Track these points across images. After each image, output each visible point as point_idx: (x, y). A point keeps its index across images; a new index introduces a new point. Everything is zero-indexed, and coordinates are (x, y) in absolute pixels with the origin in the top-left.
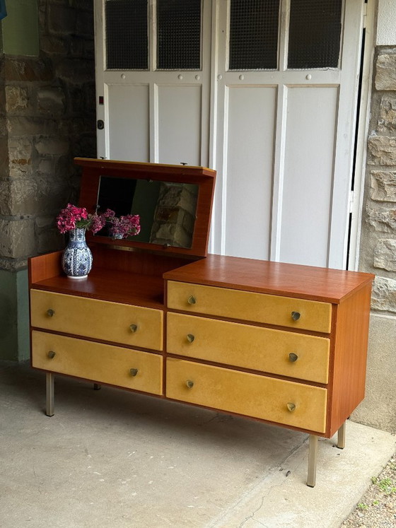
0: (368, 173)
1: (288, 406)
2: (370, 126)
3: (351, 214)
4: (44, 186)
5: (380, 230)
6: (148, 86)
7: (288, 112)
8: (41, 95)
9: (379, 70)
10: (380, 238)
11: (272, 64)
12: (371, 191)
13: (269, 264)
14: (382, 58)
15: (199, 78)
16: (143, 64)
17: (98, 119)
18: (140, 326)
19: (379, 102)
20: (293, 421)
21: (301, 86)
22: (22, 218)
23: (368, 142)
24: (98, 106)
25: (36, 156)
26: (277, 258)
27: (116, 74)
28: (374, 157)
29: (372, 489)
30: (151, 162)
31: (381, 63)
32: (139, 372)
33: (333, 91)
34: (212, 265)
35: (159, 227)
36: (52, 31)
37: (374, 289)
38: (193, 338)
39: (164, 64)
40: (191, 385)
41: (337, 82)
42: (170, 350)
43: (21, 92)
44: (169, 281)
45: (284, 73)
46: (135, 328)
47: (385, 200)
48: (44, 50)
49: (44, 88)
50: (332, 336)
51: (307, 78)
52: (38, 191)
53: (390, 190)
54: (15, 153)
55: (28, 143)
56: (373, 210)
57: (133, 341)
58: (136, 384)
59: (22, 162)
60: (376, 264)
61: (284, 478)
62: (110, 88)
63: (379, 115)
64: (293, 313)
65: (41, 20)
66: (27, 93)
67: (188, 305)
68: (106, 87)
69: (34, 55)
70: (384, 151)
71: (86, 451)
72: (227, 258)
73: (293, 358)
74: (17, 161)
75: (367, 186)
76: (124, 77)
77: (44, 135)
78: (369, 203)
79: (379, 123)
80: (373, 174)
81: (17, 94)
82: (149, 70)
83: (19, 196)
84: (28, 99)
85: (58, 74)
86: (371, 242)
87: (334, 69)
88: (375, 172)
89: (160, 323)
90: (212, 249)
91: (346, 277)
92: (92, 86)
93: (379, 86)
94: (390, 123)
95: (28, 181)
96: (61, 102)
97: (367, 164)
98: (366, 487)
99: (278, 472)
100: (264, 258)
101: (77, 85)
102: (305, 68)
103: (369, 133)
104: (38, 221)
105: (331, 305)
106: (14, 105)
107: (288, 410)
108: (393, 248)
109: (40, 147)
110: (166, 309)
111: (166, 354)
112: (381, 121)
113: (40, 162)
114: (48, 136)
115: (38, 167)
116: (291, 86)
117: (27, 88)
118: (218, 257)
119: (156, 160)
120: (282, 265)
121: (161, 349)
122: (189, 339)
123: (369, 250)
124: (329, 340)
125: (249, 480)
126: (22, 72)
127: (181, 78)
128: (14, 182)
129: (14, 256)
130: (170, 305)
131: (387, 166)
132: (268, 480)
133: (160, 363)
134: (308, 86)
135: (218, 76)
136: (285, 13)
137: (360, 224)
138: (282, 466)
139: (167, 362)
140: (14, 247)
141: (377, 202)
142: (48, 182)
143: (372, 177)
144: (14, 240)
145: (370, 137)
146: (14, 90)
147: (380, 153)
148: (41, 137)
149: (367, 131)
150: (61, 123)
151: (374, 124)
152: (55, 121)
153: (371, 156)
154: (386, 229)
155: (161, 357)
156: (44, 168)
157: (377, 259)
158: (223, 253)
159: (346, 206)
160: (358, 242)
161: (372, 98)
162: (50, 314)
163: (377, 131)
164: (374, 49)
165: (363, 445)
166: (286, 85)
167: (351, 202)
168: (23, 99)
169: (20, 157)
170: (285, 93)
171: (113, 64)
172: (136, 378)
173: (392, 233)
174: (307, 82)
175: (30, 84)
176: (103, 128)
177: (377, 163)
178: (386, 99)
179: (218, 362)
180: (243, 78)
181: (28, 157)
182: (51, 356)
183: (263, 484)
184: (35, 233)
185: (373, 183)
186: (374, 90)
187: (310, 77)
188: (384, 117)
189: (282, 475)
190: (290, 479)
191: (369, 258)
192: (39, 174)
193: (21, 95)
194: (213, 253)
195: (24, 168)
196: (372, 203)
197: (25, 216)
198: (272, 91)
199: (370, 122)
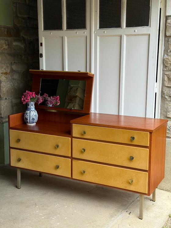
0: (164, 74)
1: (130, 181)
2: (164, 52)
3: (156, 93)
4: (16, 85)
5: (170, 100)
6: (63, 37)
7: (126, 47)
8: (14, 44)
9: (167, 27)
10: (170, 104)
11: (119, 25)
12: (165, 82)
13: (119, 116)
14: (169, 21)
15: (85, 33)
16: (60, 28)
17: (40, 53)
18: (60, 145)
19: (168, 41)
20: (132, 188)
21: (132, 35)
22: (6, 99)
23: (164, 60)
24: (40, 47)
25: (12, 71)
26: (122, 113)
27: (48, 32)
28: (166, 66)
29: (169, 220)
30: (64, 71)
31: (168, 24)
32: (60, 167)
33: (147, 37)
34: (92, 117)
35: (68, 105)
36: (19, 15)
37: (168, 127)
38: (84, 150)
39: (69, 27)
40: (84, 172)
41: (148, 33)
42: (74, 156)
43: (5, 42)
44: (73, 124)
45: (124, 30)
46: (58, 146)
48: (15, 24)
49: (15, 40)
50: (150, 148)
51: (135, 31)
52: (13, 87)
54: (3, 69)
55: (8, 65)
56: (166, 91)
57: (57, 152)
58: (58, 172)
59: (6, 73)
60: (168, 116)
61: (128, 215)
62: (45, 39)
63: (168, 47)
64: (131, 137)
65: (14, 10)
66: (8, 42)
67: (82, 135)
68: (43, 38)
69: (11, 26)
71: (36, 204)
72: (100, 114)
73: (132, 159)
74: (3, 73)
75: (163, 80)
76: (52, 34)
77: (16, 62)
78: (164, 88)
79: (168, 51)
80: (166, 74)
81: (3, 43)
82: (63, 30)
83: (5, 89)
84: (8, 45)
85: (22, 34)
86: (166, 106)
87: (147, 27)
88: (167, 73)
89: (69, 143)
90: (92, 110)
91: (154, 121)
92: (37, 40)
93: (168, 34)
95: (9, 82)
96: (23, 47)
97: (163, 70)
98: (167, 219)
99: (125, 213)
100: (116, 114)
101: (30, 40)
102: (134, 27)
103: (164, 56)
104: (13, 100)
105: (149, 133)
106: (2, 48)
107: (130, 183)
109: (14, 67)
110: (72, 137)
111: (72, 158)
112: (169, 50)
113: (14, 74)
114: (17, 62)
115: (13, 76)
116: (127, 35)
117: (8, 40)
118: (95, 114)
119: (67, 70)
120: (125, 116)
121: (70, 156)
122: (83, 151)
123: (165, 109)
124: (148, 149)
125: (112, 216)
126: (6, 33)
127: (77, 33)
128: (2, 83)
129: (2, 116)
130: (74, 135)
132: (121, 216)
133: (70, 162)
134: (135, 35)
135: (94, 32)
136: (124, 2)
137: (160, 98)
138: (127, 210)
139: (73, 161)
140: (2, 112)
142: (18, 83)
143: (165, 76)
144: (2, 109)
145: (164, 57)
146: (2, 41)
147: (169, 65)
148: (15, 62)
149: (163, 55)
150: (24, 56)
151: (166, 51)
152: (21, 55)
153: (165, 66)
155: (70, 159)
156: (16, 76)
157: (169, 114)
158: (98, 112)
159: (154, 90)
160: (160, 106)
161: (165, 40)
162: (18, 141)
163: (167, 55)
164: (165, 18)
165: (164, 200)
166: (125, 35)
167: (156, 88)
168: (6, 45)
169: (5, 71)
170: (125, 38)
171: (46, 28)
172: (58, 170)
174: (134, 33)
175: (9, 39)
176: (42, 57)
177: (168, 69)
179: (97, 161)
180: (105, 32)
181: (9, 71)
182: (19, 160)
183: (118, 218)
184: (12, 106)
185: (166, 79)
186: (166, 36)
187: (136, 31)
188: (170, 48)
189: (127, 214)
190: (131, 215)
191: (164, 113)
192: (13, 79)
193: (5, 43)
194: (93, 112)
195: (7, 76)
196: (166, 88)
197: (7, 98)
198: (119, 38)
199: (164, 50)
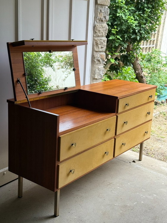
2: (94, 19)
5: (96, 63)
10: (96, 66)
12: (95, 47)
19: (97, 9)
23: (95, 26)
28: (96, 32)
42: (118, 133)
47: (99, 50)
53: (100, 46)
56: (96, 55)
60: (96, 77)
63: (97, 15)
67: (125, 107)
70: (99, 30)
75: (93, 46)
80: (95, 40)
86: (94, 69)
94: (100, 18)
97: (93, 36)
103: (94, 22)
108: (100, 70)
110: (118, 114)
112: (98, 17)
123: (93, 72)
130: (119, 111)
131: (99, 36)
137: (91, 62)
139: (116, 140)
141: (96, 52)
145: (95, 24)
151: (96, 17)
154: (98, 63)
155: (114, 139)
157: (96, 75)
160: (90, 70)
161: (95, 7)
163: (96, 21)
173: (99, 64)
177: (96, 35)
178: (100, 8)
185: (95, 44)
188: (99, 15)
191: (93, 76)
199: (94, 17)
